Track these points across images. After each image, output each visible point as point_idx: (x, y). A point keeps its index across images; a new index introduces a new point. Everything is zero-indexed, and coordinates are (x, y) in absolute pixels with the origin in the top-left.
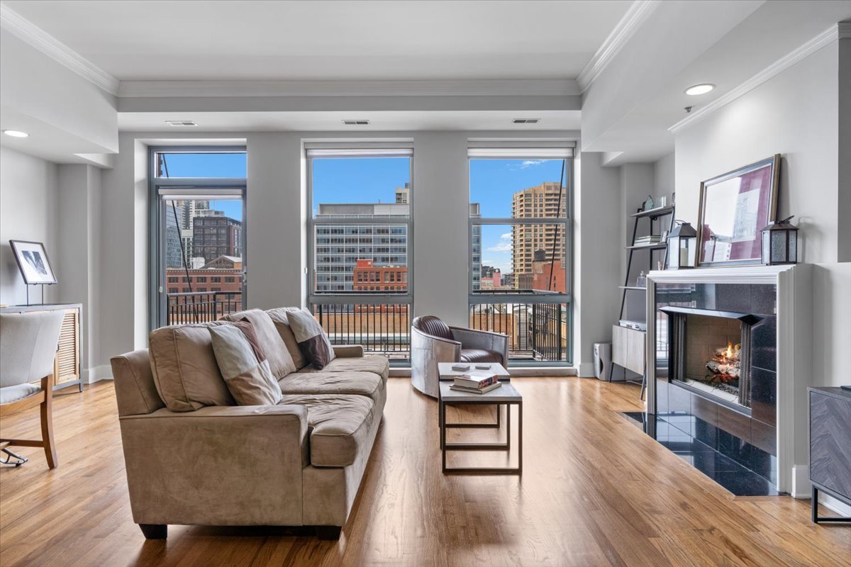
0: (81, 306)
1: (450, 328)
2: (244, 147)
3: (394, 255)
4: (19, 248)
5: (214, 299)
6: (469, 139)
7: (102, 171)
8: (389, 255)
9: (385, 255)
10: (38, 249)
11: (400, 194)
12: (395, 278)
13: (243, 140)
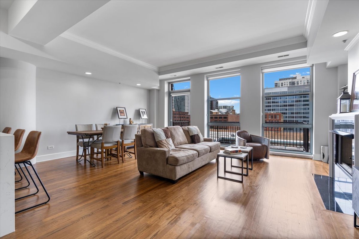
0: (152, 124)
1: (250, 135)
2: (189, 80)
3: (274, 108)
4: (141, 110)
5: (188, 124)
6: (261, 66)
7: (158, 90)
8: (271, 108)
9: (269, 108)
10: (144, 110)
11: (277, 83)
12: (274, 117)
13: (189, 78)
